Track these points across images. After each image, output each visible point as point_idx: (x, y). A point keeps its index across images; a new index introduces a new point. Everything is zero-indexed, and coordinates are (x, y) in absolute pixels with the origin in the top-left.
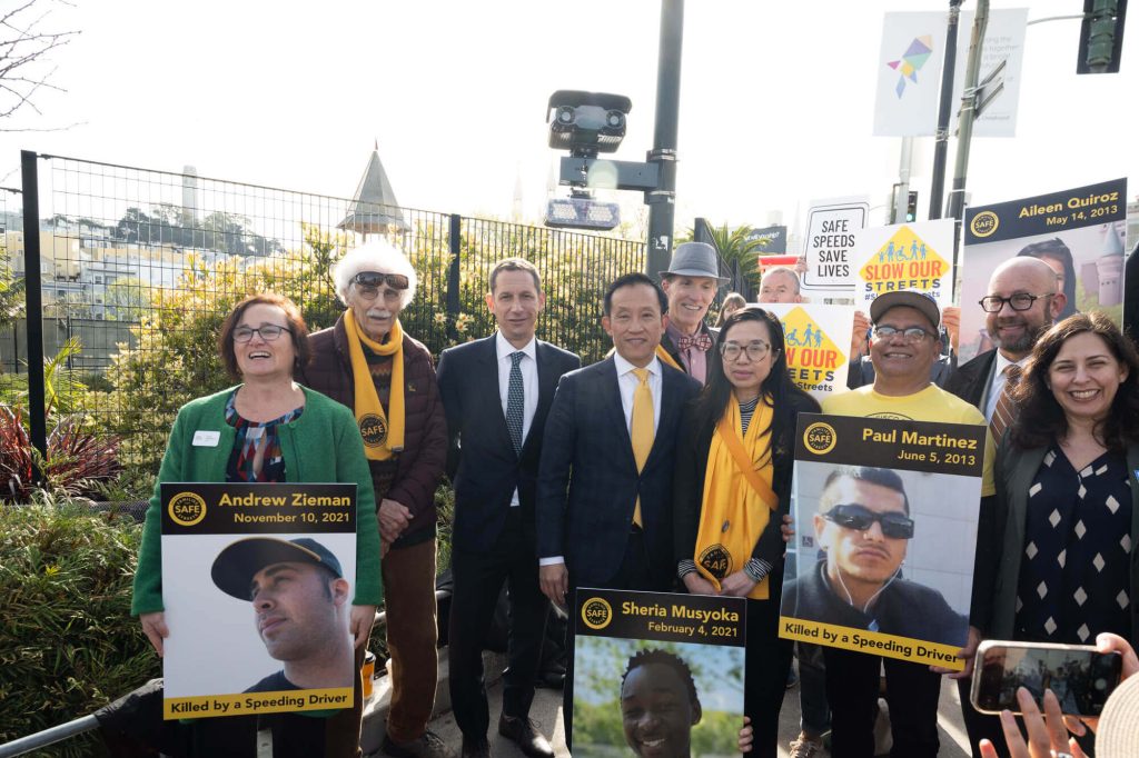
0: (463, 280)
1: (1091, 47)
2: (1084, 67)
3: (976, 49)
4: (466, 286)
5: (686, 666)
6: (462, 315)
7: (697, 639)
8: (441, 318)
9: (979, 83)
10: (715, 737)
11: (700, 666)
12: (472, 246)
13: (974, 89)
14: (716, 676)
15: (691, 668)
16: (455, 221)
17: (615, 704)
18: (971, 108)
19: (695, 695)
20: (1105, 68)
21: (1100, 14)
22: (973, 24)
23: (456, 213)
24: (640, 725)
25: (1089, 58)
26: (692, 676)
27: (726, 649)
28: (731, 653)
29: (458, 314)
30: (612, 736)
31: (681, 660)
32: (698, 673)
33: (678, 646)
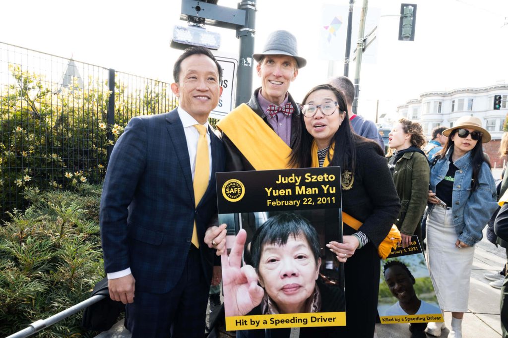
0: (116, 108)
1: (403, 29)
2: (401, 38)
3: (363, 21)
4: (119, 111)
5: (404, 264)
6: (116, 125)
7: (404, 254)
8: (103, 126)
9: (365, 36)
10: (422, 287)
11: (409, 263)
12: (122, 88)
13: (363, 39)
14: (416, 266)
15: (406, 264)
16: (112, 74)
17: (384, 283)
18: (361, 48)
19: (410, 274)
20: (409, 38)
21: (406, 15)
22: (362, 10)
23: (113, 68)
24: (395, 288)
25: (403, 34)
26: (407, 267)
27: (416, 255)
28: (418, 256)
29: (114, 124)
30: (387, 294)
31: (401, 263)
32: (409, 266)
33: (399, 258)
